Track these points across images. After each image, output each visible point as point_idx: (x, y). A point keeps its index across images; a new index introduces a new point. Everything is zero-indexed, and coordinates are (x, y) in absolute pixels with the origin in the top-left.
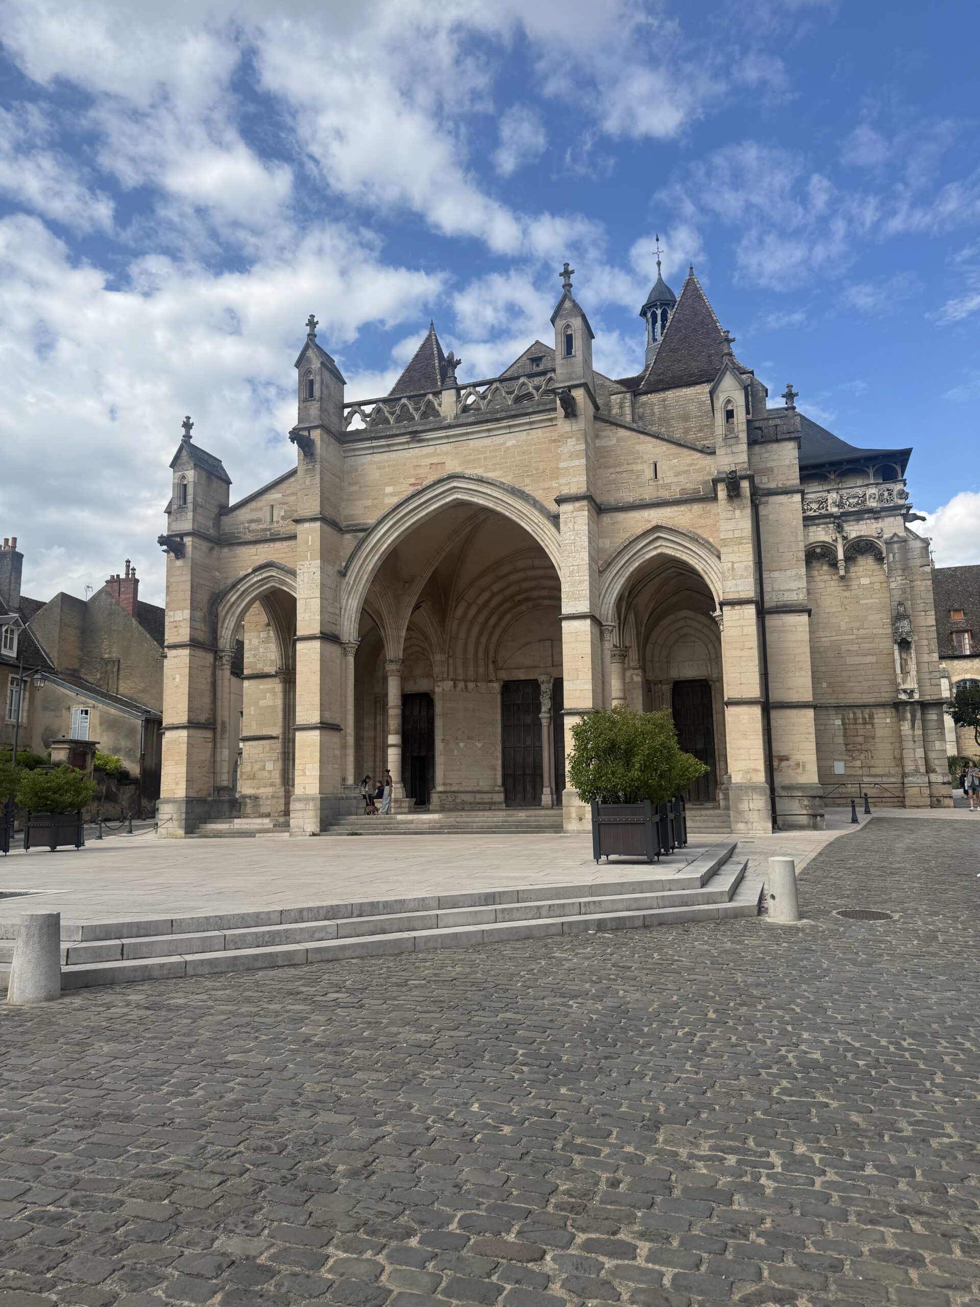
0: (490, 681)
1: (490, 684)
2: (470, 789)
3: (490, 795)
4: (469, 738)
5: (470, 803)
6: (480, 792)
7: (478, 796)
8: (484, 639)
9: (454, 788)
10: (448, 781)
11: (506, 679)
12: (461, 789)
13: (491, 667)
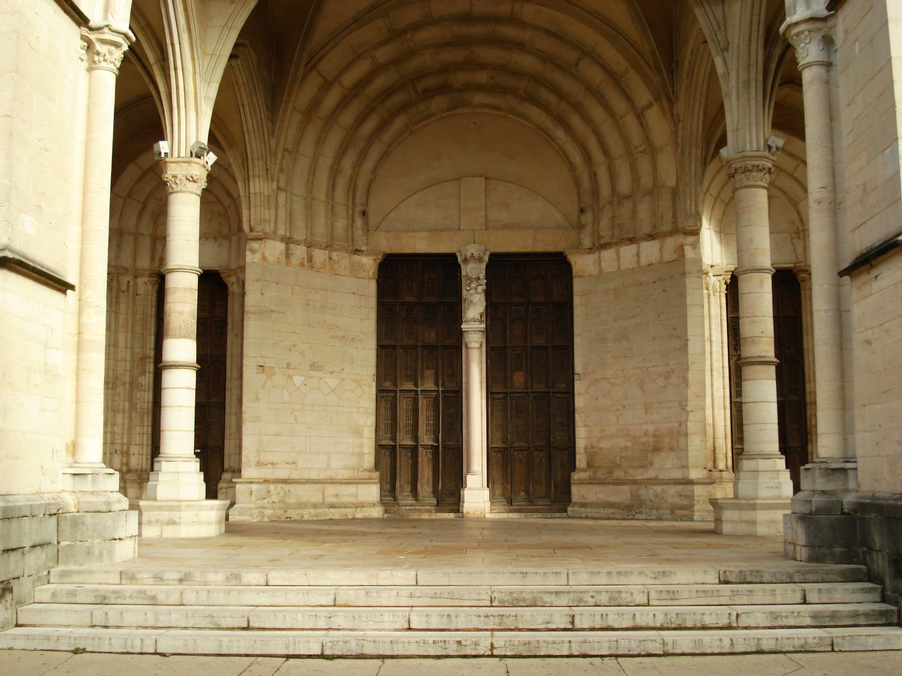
0: (357, 251)
1: (357, 258)
2: (313, 475)
3: (352, 489)
4: (314, 366)
5: (315, 506)
6: (332, 482)
7: (331, 490)
8: (347, 163)
9: (282, 473)
10: (270, 458)
11: (388, 251)
12: (295, 476)
13: (359, 222)
